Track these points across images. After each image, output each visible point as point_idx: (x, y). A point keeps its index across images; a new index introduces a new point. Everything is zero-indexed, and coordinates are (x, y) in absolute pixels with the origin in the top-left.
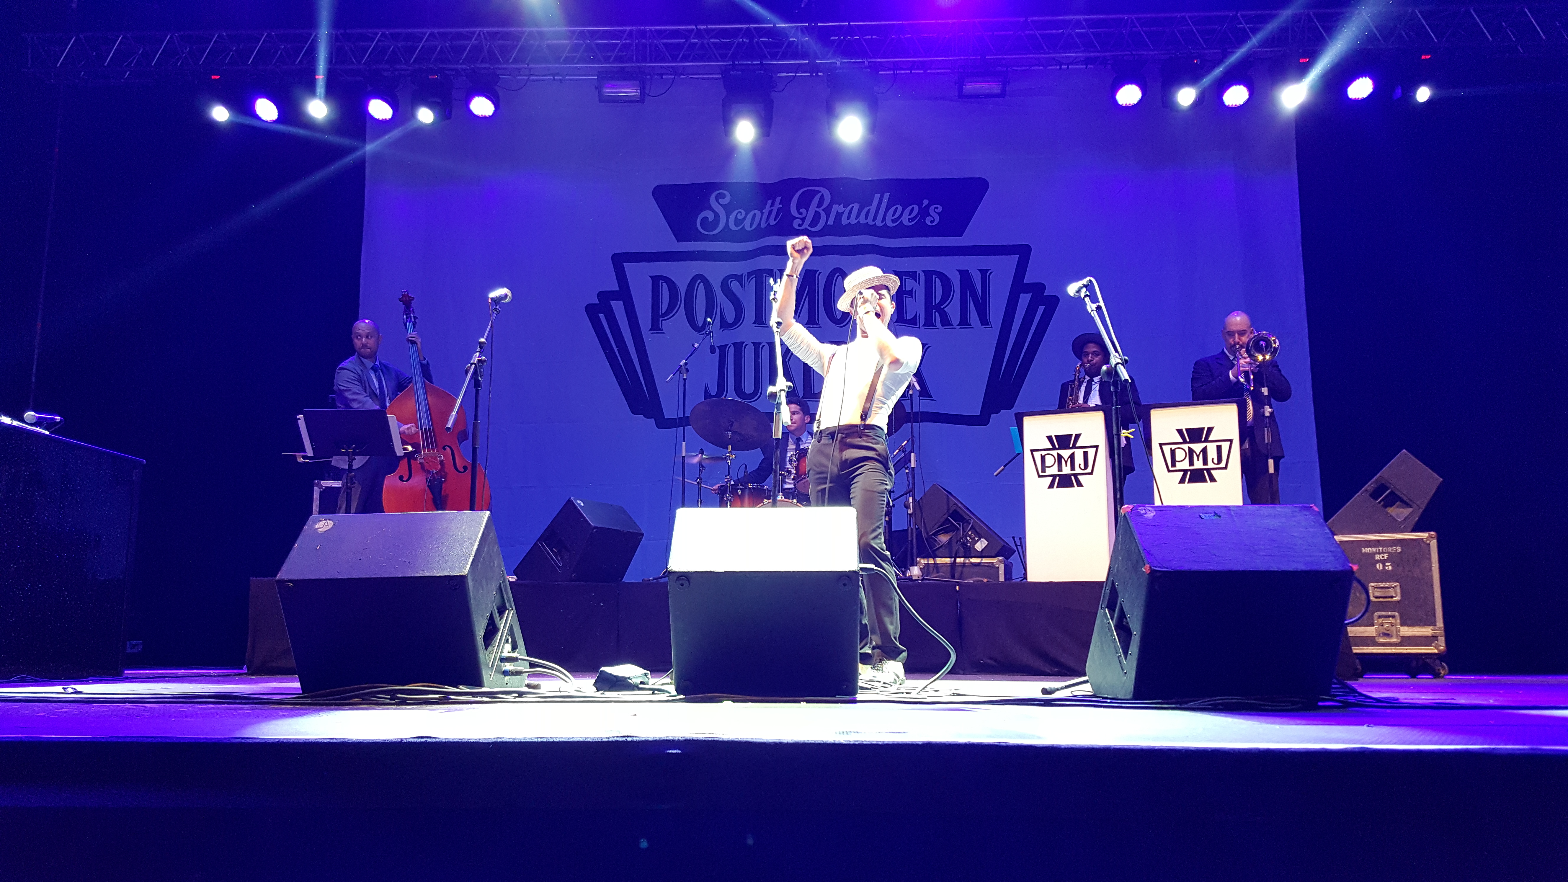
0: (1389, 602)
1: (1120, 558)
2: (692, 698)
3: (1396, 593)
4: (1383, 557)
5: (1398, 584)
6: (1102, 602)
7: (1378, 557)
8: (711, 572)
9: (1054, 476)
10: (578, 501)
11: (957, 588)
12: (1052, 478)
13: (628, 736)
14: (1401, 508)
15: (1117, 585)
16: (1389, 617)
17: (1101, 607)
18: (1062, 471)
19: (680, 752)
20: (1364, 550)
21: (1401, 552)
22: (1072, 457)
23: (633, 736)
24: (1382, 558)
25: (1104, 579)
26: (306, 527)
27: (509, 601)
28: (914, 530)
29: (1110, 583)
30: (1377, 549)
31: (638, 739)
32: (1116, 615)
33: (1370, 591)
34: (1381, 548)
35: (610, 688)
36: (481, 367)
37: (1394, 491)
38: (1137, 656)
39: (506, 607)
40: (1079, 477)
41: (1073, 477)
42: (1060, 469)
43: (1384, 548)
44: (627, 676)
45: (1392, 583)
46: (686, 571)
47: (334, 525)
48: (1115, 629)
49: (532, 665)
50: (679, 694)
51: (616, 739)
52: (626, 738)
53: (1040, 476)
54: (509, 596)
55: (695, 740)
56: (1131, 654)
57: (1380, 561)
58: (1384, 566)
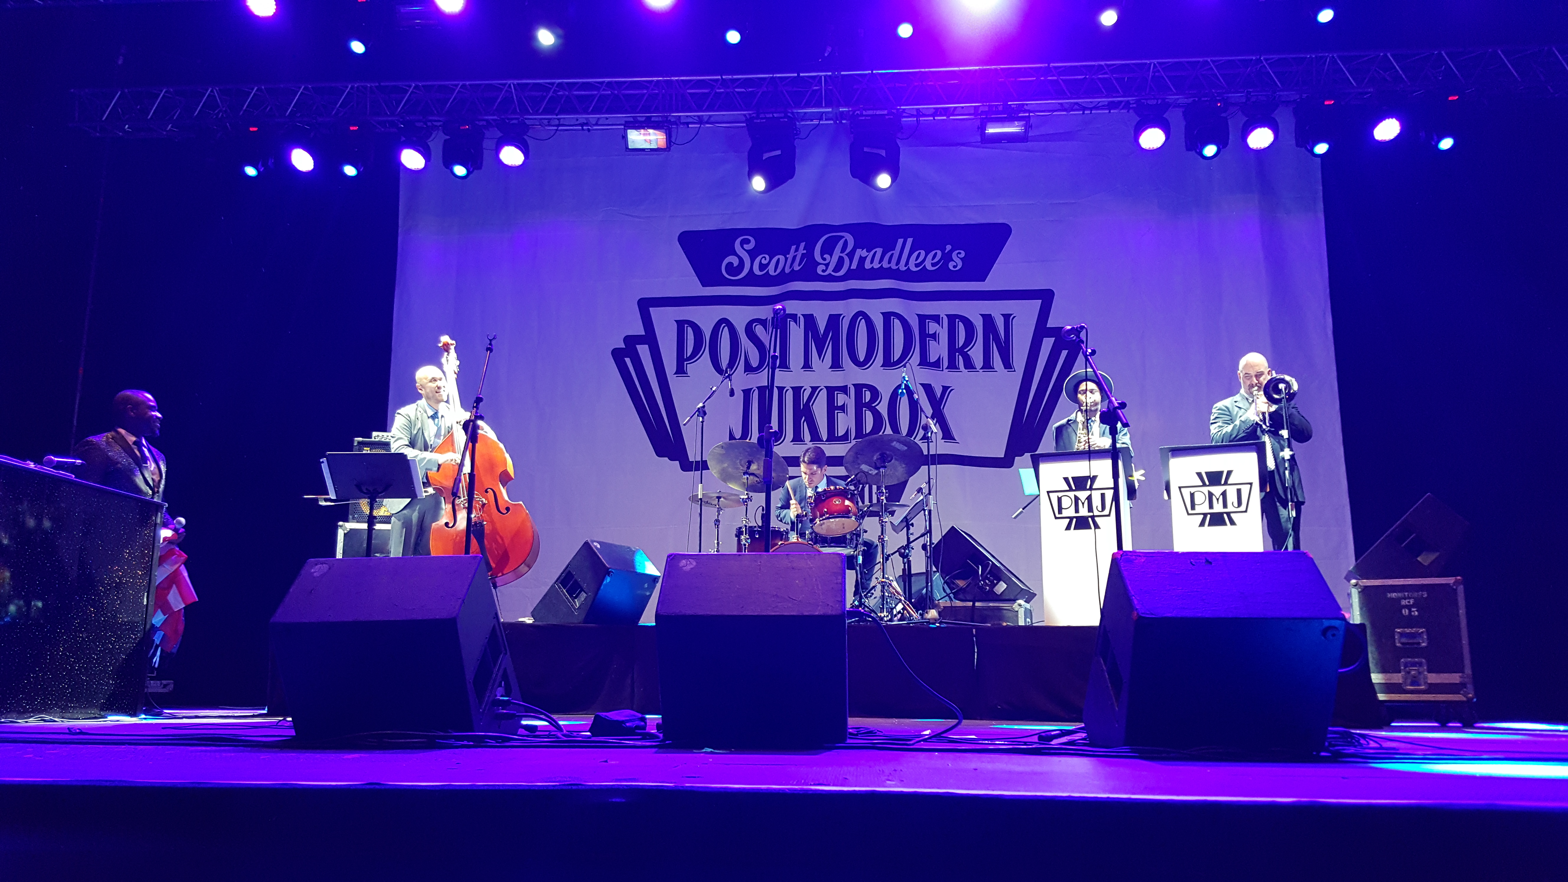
0: (1416, 648)
3: (1422, 639)
4: (1409, 602)
5: (1425, 630)
7: (1404, 602)
9: (1071, 518)
10: (595, 544)
11: (974, 633)
12: (1069, 520)
13: (575, 785)
15: (1109, 630)
16: (1415, 664)
18: (1078, 513)
20: (1389, 595)
21: (1426, 598)
22: (1089, 498)
24: (1407, 603)
25: (1097, 624)
26: (302, 572)
29: (1102, 628)
30: (1403, 594)
32: (1108, 662)
33: (1397, 637)
34: (1406, 594)
35: (605, 734)
37: (1419, 535)
38: (1127, 703)
39: (500, 651)
40: (1096, 519)
41: (1090, 519)
42: (1077, 511)
43: (1410, 594)
44: (622, 719)
45: (1418, 629)
47: (330, 569)
48: (1108, 675)
50: (665, 740)
52: (571, 786)
53: (1056, 518)
56: (1122, 700)
57: (1406, 607)
58: (1410, 611)
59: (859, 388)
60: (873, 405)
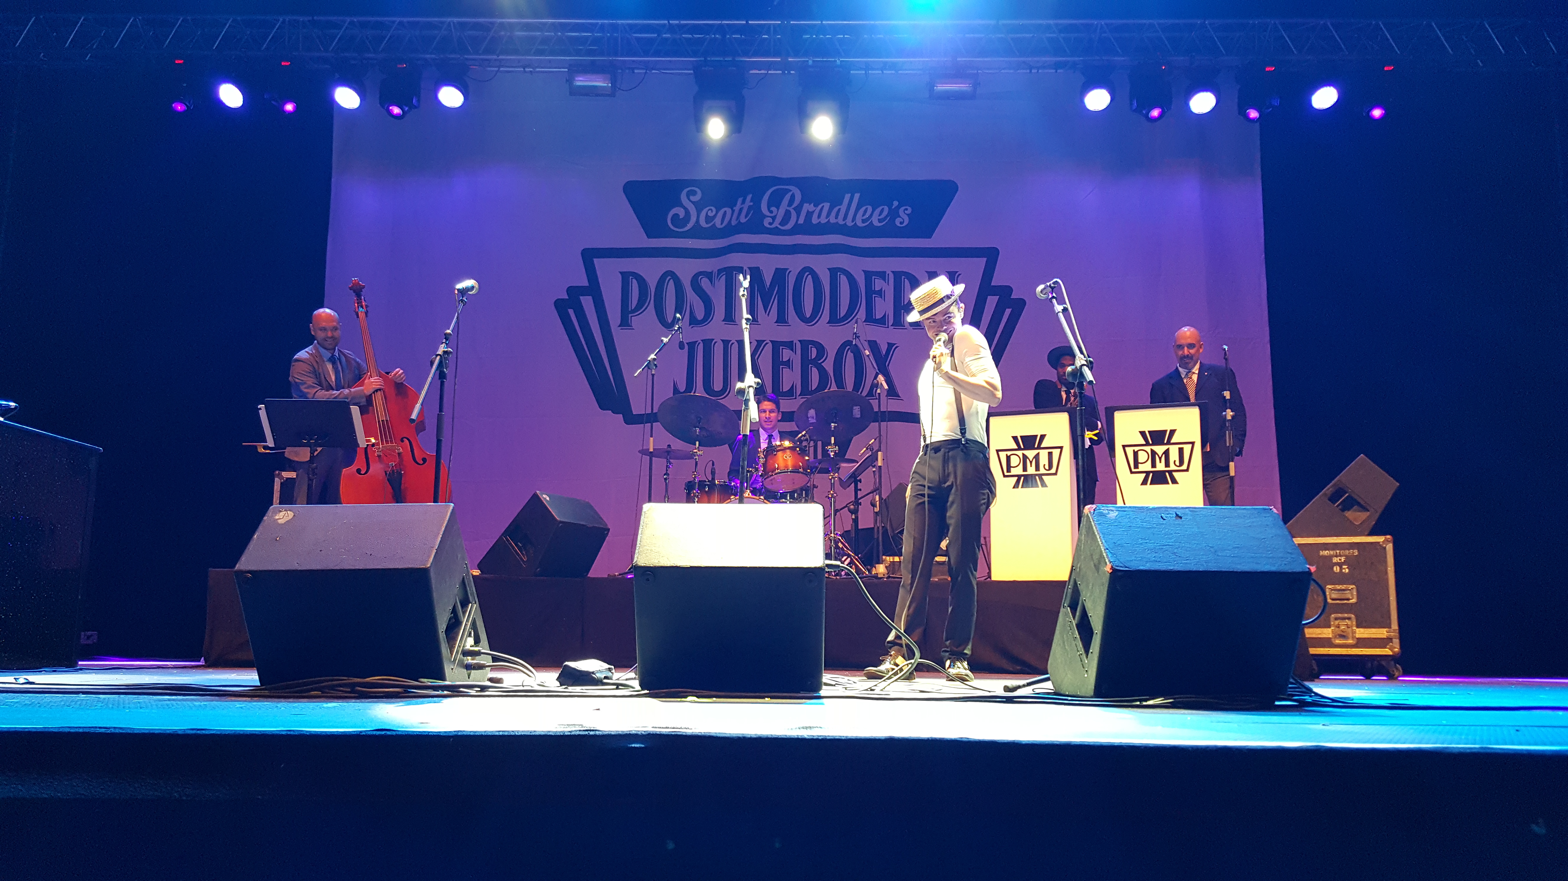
0: (1346, 603)
1: (1082, 557)
2: (656, 693)
3: (1352, 595)
4: (1340, 560)
5: (1354, 586)
6: (1065, 601)
7: (1335, 560)
8: (676, 567)
9: (1019, 476)
10: (544, 495)
12: (1017, 478)
13: (590, 730)
14: (1360, 511)
15: (1079, 584)
16: (1344, 619)
17: (1064, 606)
18: (1026, 471)
19: (643, 746)
20: (1321, 553)
21: (1357, 556)
22: (1037, 457)
23: (596, 730)
25: (1066, 579)
26: (265, 518)
27: (472, 594)
28: (880, 528)
29: (1072, 582)
30: (1335, 552)
31: (600, 733)
32: (1078, 614)
33: (1327, 593)
34: (1338, 551)
35: (574, 682)
36: (446, 359)
37: (1353, 495)
38: (1098, 655)
39: (469, 600)
40: (1043, 477)
41: (1037, 477)
42: (1025, 469)
43: (1341, 552)
44: (591, 670)
45: (1349, 586)
46: (652, 565)
47: (294, 516)
48: (1077, 627)
49: (495, 659)
50: (643, 689)
51: (578, 733)
52: (589, 732)
53: (1005, 476)
54: (472, 589)
55: (658, 734)
56: (1092, 652)
57: (1337, 564)
58: (1341, 568)
59: (805, 344)
60: (819, 362)
